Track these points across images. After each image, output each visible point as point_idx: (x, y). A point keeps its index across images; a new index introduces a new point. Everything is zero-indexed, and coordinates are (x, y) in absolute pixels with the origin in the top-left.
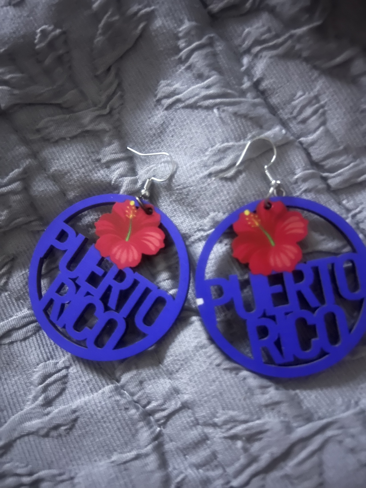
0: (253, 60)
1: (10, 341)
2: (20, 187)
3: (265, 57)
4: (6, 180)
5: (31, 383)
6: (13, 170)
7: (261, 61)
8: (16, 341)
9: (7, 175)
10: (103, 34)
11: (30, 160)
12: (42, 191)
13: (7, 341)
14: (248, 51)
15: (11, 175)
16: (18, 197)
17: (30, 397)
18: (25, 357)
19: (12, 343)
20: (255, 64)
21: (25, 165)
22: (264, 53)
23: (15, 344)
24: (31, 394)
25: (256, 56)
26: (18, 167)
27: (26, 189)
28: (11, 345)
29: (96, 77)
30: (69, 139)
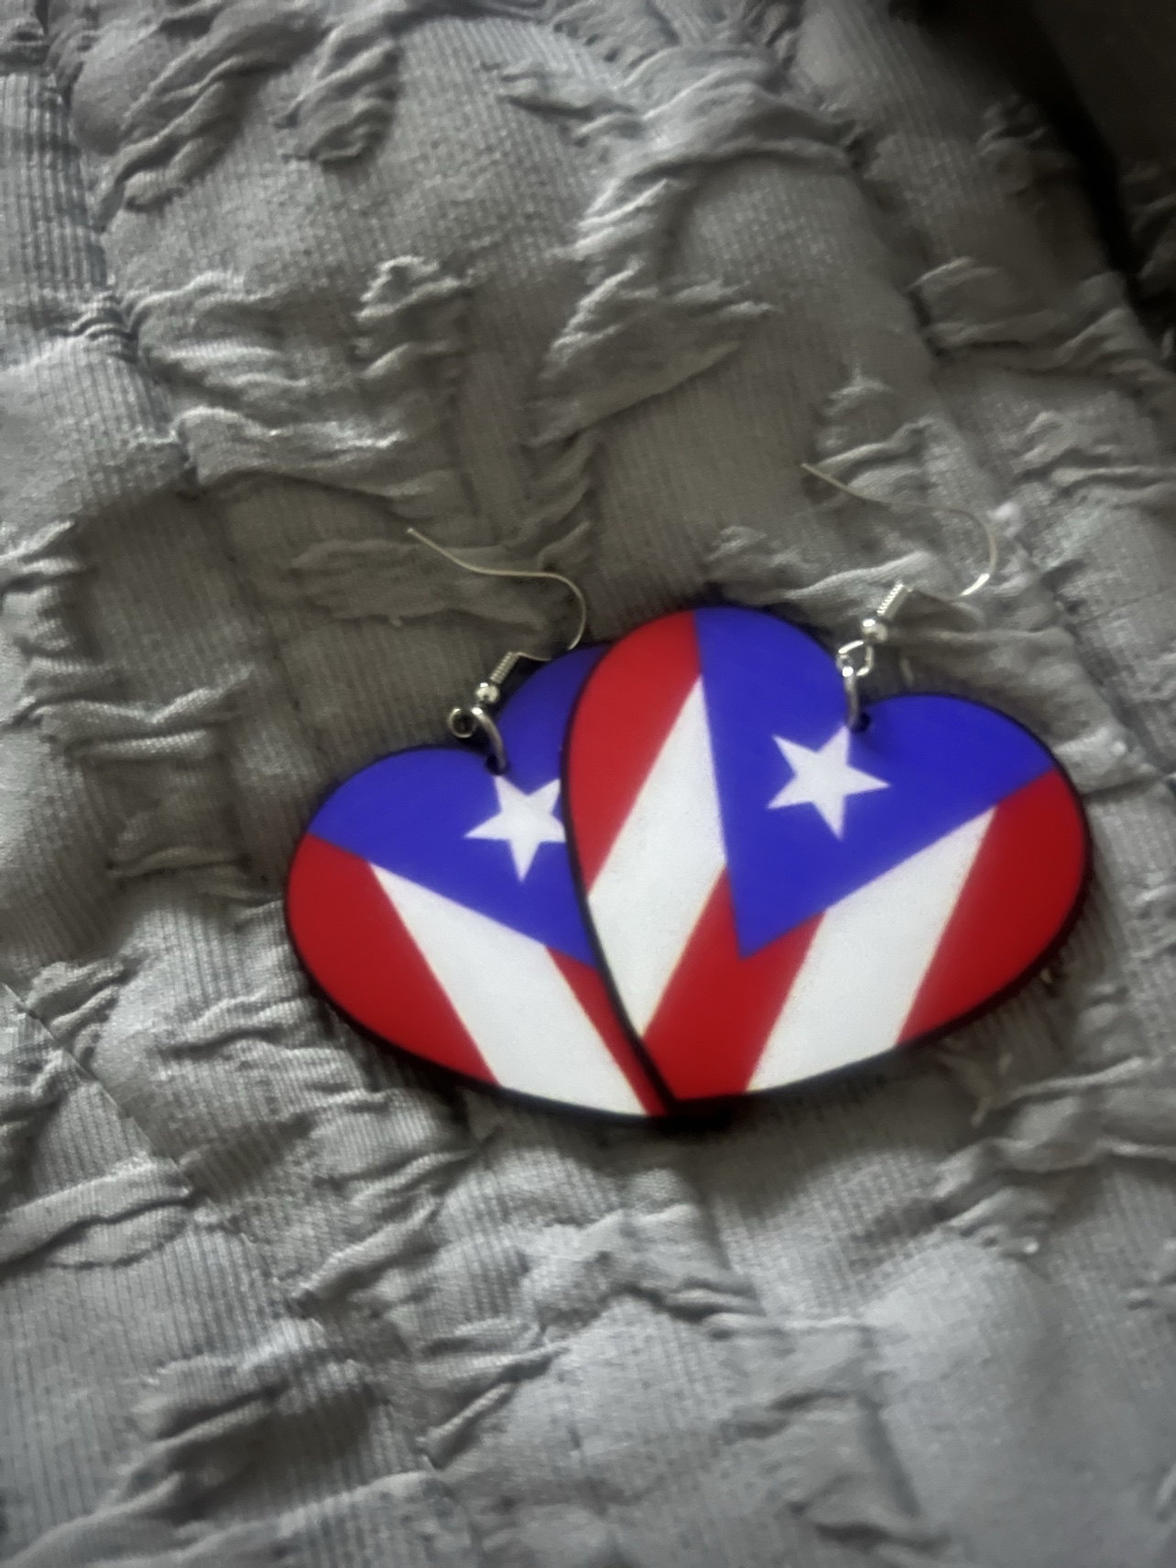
0: (1053, 503)
1: (83, 1259)
2: (204, 749)
3: (1099, 502)
4: (159, 717)
5: (131, 1423)
6: (188, 690)
7: (1080, 511)
8: (100, 1265)
9: (167, 701)
10: (588, 327)
11: (252, 666)
12: (275, 777)
13: (71, 1255)
14: (1040, 474)
15: (180, 705)
16: (191, 780)
17: (126, 1470)
18: (119, 1327)
19: (87, 1266)
20: (1058, 517)
21: (233, 679)
22: (1098, 492)
23: (97, 1273)
24: (127, 1460)
25: (1066, 492)
26: (210, 684)
27: (222, 758)
28: (85, 1273)
29: (526, 450)
30: (397, 623)
